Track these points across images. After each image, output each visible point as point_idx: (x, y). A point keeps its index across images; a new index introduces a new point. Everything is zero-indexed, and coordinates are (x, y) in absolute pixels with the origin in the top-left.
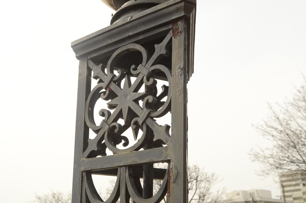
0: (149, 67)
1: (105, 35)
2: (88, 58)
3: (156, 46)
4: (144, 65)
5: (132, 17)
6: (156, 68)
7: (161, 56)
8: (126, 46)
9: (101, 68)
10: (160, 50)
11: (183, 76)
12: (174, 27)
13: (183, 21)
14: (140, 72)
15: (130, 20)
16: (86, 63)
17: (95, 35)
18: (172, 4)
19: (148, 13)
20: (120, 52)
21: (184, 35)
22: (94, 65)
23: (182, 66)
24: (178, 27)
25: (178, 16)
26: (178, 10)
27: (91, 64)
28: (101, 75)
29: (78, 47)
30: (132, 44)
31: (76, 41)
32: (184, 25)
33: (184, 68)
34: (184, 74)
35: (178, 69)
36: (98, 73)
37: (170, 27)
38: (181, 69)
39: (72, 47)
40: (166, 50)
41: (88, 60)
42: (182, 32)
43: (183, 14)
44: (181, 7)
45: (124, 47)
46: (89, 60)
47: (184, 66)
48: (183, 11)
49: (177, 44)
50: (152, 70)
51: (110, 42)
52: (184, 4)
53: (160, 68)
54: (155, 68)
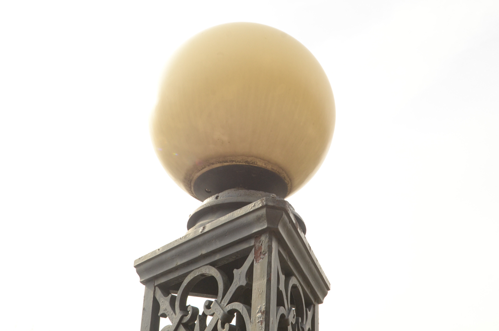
0: (225, 305)
1: (174, 252)
2: (155, 285)
3: (235, 271)
4: (220, 301)
5: (204, 228)
6: (234, 308)
7: (240, 288)
8: (200, 269)
9: (169, 301)
10: (240, 278)
11: (264, 325)
12: (257, 245)
13: (268, 235)
14: (214, 313)
15: (201, 232)
16: (152, 292)
17: (162, 252)
18: (251, 210)
19: (223, 223)
20: (192, 278)
21: (268, 258)
22: (162, 295)
23: (263, 309)
24: (261, 244)
25: (260, 229)
26: (258, 220)
27: (159, 294)
28: (169, 313)
29: (142, 267)
30: (206, 266)
31: (140, 259)
32: (268, 242)
33: (266, 310)
34: (265, 321)
35: (258, 313)
36: (166, 310)
37: (252, 243)
38: (262, 313)
39: (136, 267)
40: (246, 280)
41: (155, 287)
42: (265, 254)
43: (265, 226)
44: (262, 215)
45: (197, 270)
46: (157, 288)
47: (266, 308)
48: (266, 221)
49: (259, 271)
50: (228, 309)
51: (180, 262)
52: (266, 210)
53: (237, 309)
54: (231, 308)
